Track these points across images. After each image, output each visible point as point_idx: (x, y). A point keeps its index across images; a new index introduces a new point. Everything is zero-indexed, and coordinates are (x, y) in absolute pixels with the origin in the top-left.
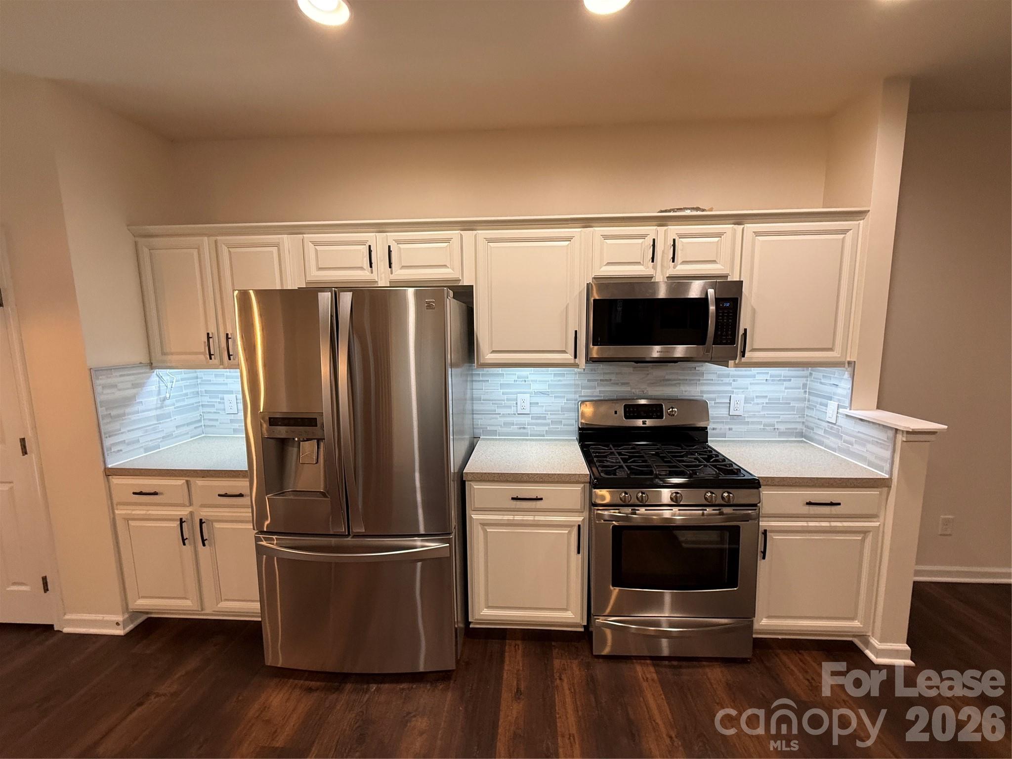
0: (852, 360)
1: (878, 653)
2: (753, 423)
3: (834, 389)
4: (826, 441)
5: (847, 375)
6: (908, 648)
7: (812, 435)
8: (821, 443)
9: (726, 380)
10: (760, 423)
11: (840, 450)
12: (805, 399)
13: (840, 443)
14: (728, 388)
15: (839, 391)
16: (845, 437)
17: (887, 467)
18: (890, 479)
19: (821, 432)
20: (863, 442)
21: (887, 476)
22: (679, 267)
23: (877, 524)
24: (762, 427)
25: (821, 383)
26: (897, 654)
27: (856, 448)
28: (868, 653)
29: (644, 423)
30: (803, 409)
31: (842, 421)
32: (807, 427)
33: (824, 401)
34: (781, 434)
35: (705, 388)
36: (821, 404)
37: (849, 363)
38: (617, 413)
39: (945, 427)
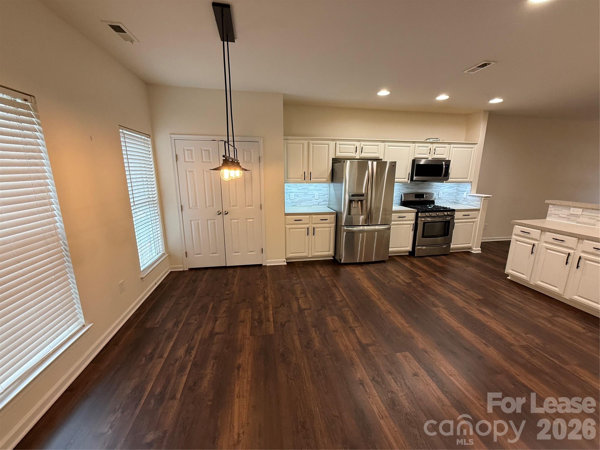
0: (471, 181)
1: (475, 251)
2: (444, 200)
3: (466, 189)
4: (463, 203)
5: (470, 185)
6: (480, 249)
7: (458, 202)
8: (461, 204)
9: (438, 187)
10: (445, 200)
11: (467, 205)
12: (456, 193)
13: (467, 203)
14: (439, 190)
15: (467, 189)
16: (468, 201)
17: (479, 206)
18: (480, 209)
19: (461, 201)
20: (473, 201)
21: (479, 208)
22: (435, 156)
23: (476, 220)
24: (446, 201)
25: (462, 188)
26: (478, 250)
27: (472, 203)
28: (472, 252)
29: (420, 199)
30: (456, 196)
31: (468, 197)
32: (457, 200)
33: (462, 192)
34: (451, 203)
35: (433, 190)
36: (462, 193)
37: (471, 182)
38: (413, 197)
39: (491, 196)
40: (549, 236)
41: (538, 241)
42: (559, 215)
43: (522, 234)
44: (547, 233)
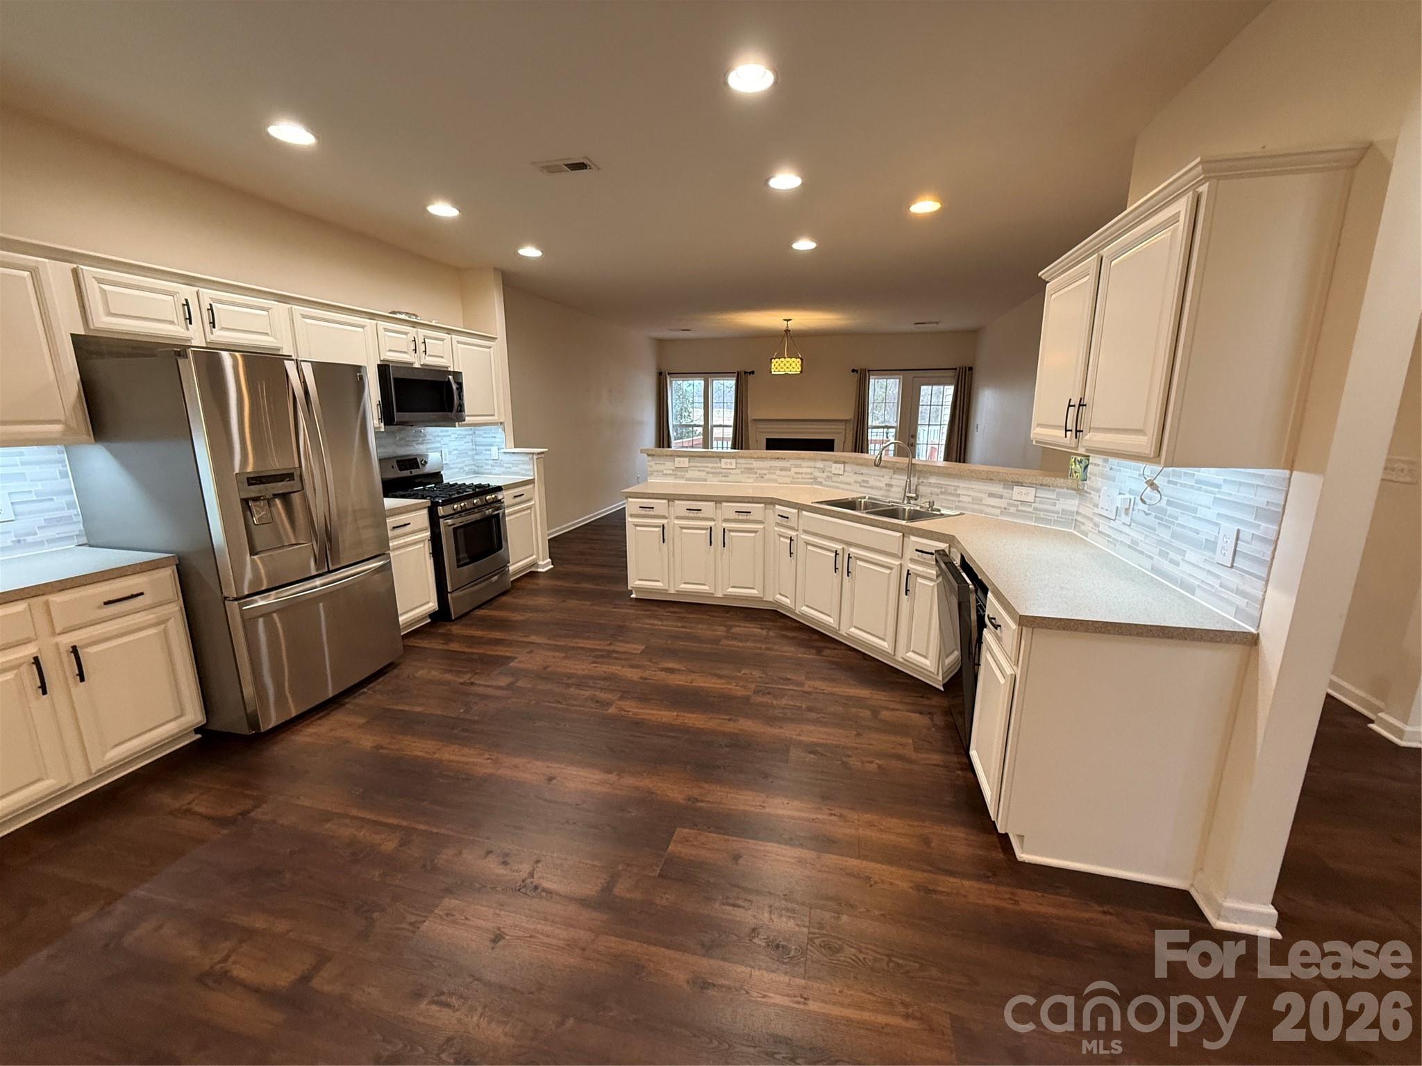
0: (502, 421)
1: (540, 567)
2: (454, 468)
3: (493, 440)
4: (493, 472)
5: (500, 430)
6: (550, 561)
7: (482, 470)
8: (491, 474)
9: (438, 439)
10: (457, 467)
11: (504, 473)
12: (473, 449)
13: (503, 469)
14: (438, 445)
15: (497, 440)
16: (505, 465)
17: (532, 474)
18: (534, 479)
19: (489, 467)
20: (517, 465)
21: (533, 478)
22: (427, 358)
23: (533, 503)
24: (458, 470)
25: (484, 437)
26: (547, 565)
27: (514, 469)
28: (539, 570)
29: (411, 472)
30: (473, 456)
31: (502, 457)
32: (478, 467)
33: (489, 448)
34: (467, 474)
35: (429, 446)
36: (486, 450)
37: (501, 423)
38: (393, 467)
39: (547, 450)
40: (681, 506)
41: (667, 518)
42: (662, 472)
43: (643, 512)
44: (677, 502)
